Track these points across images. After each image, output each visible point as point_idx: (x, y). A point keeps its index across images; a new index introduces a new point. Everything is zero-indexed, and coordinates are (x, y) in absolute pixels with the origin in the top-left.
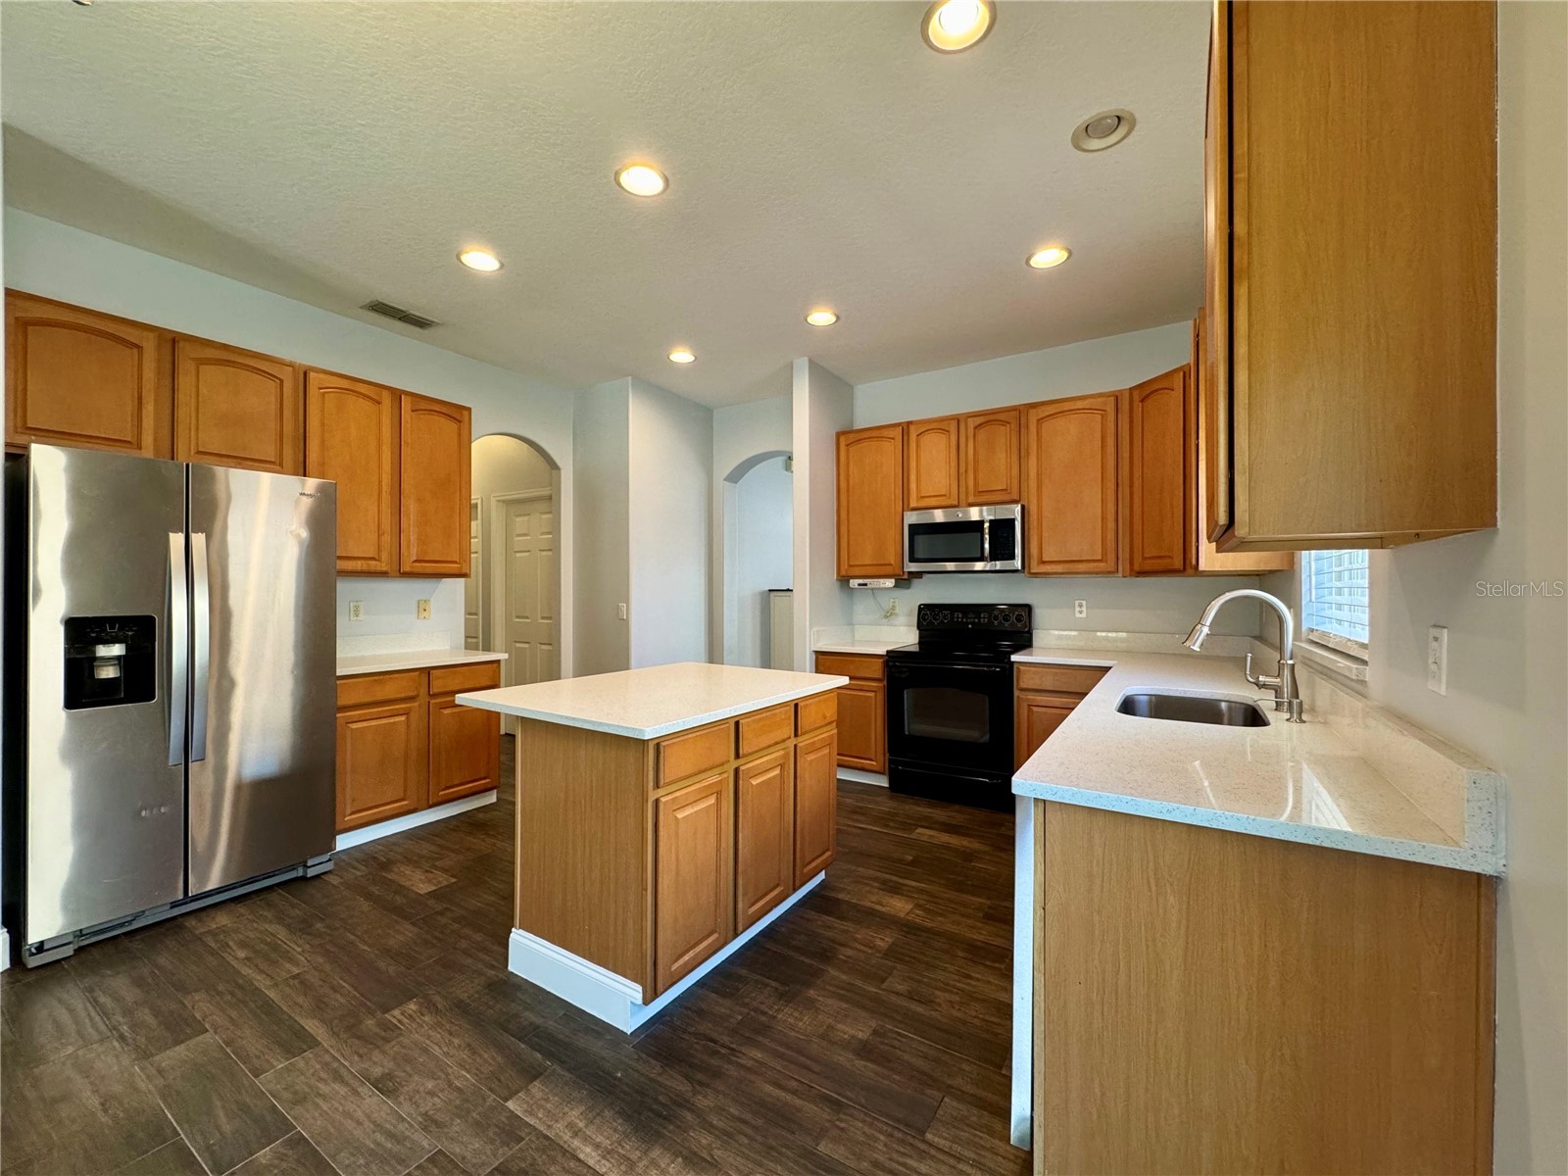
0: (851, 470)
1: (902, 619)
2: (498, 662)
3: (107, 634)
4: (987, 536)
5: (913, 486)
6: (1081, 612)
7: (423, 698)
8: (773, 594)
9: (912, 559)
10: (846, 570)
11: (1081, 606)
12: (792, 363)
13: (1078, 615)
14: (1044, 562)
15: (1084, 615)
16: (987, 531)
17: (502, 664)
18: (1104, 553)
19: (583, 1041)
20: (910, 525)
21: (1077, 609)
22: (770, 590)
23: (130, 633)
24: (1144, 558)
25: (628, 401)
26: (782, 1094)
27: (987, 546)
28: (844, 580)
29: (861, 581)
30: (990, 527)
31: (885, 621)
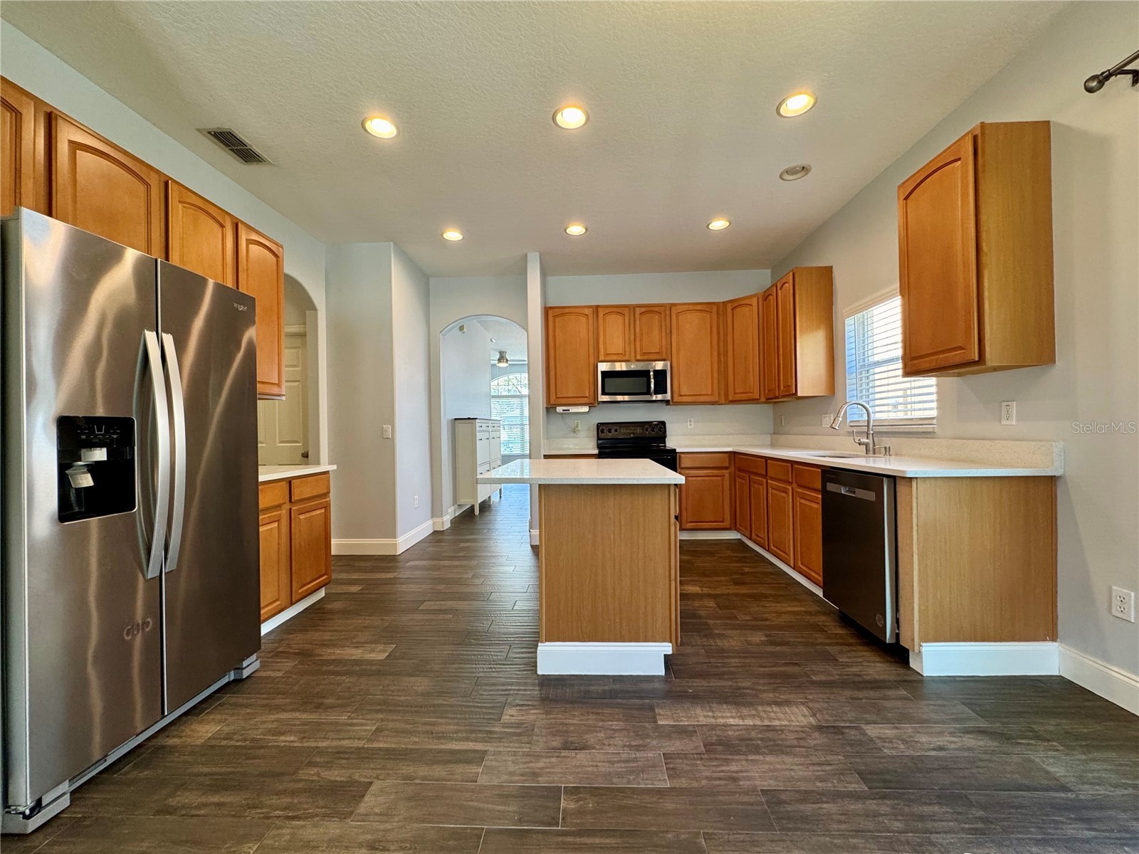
0: (557, 333)
1: (583, 434)
2: (326, 473)
3: (95, 437)
4: (652, 380)
5: (601, 346)
6: (691, 425)
7: (287, 506)
8: (457, 421)
9: (604, 393)
10: (554, 401)
11: (690, 422)
12: (526, 255)
13: (689, 427)
14: (681, 396)
15: (692, 427)
16: (652, 377)
17: (331, 475)
18: (712, 391)
19: (646, 686)
20: (602, 372)
21: (689, 423)
22: (456, 419)
23: (115, 436)
24: (735, 393)
25: (390, 262)
26: (767, 669)
27: (652, 386)
28: (550, 409)
29: (565, 408)
30: (654, 375)
31: (572, 434)
